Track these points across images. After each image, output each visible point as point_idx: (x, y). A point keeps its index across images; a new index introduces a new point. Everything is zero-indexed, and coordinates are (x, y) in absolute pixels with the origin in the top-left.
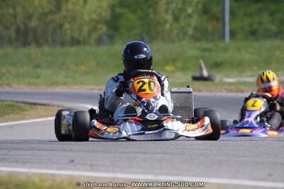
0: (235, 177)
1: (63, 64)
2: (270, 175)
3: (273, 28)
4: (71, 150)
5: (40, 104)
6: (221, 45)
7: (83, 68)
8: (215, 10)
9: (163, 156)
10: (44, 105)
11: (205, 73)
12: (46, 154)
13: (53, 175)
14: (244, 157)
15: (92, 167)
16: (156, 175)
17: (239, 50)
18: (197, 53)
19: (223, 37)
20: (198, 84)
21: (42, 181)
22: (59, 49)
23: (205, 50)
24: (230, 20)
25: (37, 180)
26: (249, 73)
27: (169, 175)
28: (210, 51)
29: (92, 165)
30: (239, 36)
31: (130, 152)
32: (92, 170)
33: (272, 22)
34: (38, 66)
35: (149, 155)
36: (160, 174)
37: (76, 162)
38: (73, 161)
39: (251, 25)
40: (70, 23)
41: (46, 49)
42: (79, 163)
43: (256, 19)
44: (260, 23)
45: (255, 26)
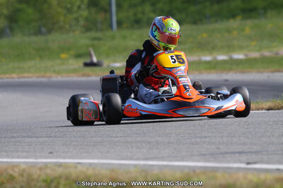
6: (109, 33)
8: (103, 2)
9: (47, 139)
11: (95, 60)
17: (125, 37)
18: (87, 42)
19: (111, 26)
20: (88, 70)
23: (95, 39)
24: (117, 11)
28: (99, 39)
30: (125, 26)
39: (135, 15)
43: (140, 9)
44: (143, 13)
45: (139, 16)
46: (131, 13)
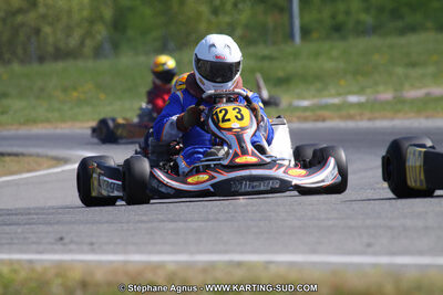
0: (314, 251)
1: (42, 90)
2: (369, 245)
3: (368, 19)
4: (58, 223)
5: (9, 155)
6: (288, 49)
7: (75, 94)
9: (203, 224)
10: (16, 155)
11: (265, 94)
12: (19, 230)
13: (30, 262)
14: (329, 219)
15: (92, 247)
16: (192, 253)
17: (317, 55)
18: (251, 63)
19: (291, 36)
21: (15, 271)
22: (36, 67)
23: (264, 58)
24: (302, 10)
25: (5, 270)
26: (333, 91)
27: (211, 252)
28: (270, 58)
29: (92, 244)
30: (315, 35)
31: (151, 221)
32: (93, 251)
33: (367, 10)
34: (4, 95)
35: (182, 224)
36: (200, 252)
37: (66, 241)
38: (61, 239)
39: (333, 17)
40: (51, 24)
41: (16, 67)
42: (72, 242)
43: (341, 7)
44: (348, 13)
45: (341, 18)
46: (326, 13)
